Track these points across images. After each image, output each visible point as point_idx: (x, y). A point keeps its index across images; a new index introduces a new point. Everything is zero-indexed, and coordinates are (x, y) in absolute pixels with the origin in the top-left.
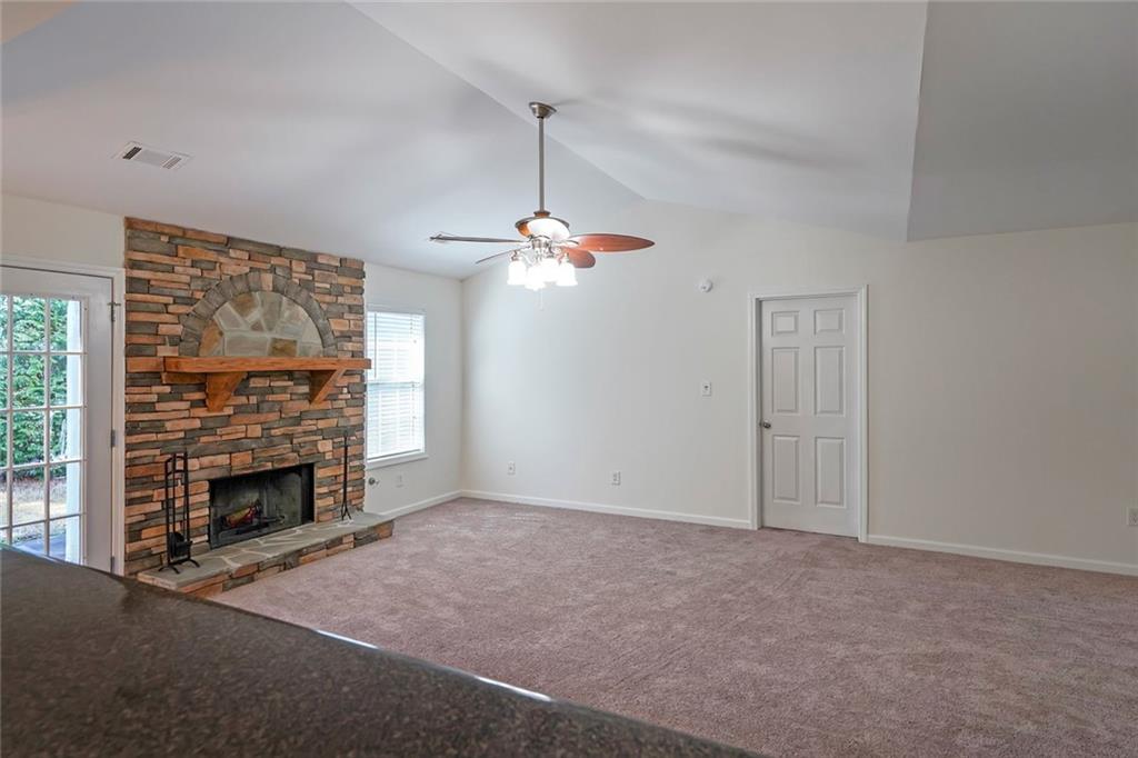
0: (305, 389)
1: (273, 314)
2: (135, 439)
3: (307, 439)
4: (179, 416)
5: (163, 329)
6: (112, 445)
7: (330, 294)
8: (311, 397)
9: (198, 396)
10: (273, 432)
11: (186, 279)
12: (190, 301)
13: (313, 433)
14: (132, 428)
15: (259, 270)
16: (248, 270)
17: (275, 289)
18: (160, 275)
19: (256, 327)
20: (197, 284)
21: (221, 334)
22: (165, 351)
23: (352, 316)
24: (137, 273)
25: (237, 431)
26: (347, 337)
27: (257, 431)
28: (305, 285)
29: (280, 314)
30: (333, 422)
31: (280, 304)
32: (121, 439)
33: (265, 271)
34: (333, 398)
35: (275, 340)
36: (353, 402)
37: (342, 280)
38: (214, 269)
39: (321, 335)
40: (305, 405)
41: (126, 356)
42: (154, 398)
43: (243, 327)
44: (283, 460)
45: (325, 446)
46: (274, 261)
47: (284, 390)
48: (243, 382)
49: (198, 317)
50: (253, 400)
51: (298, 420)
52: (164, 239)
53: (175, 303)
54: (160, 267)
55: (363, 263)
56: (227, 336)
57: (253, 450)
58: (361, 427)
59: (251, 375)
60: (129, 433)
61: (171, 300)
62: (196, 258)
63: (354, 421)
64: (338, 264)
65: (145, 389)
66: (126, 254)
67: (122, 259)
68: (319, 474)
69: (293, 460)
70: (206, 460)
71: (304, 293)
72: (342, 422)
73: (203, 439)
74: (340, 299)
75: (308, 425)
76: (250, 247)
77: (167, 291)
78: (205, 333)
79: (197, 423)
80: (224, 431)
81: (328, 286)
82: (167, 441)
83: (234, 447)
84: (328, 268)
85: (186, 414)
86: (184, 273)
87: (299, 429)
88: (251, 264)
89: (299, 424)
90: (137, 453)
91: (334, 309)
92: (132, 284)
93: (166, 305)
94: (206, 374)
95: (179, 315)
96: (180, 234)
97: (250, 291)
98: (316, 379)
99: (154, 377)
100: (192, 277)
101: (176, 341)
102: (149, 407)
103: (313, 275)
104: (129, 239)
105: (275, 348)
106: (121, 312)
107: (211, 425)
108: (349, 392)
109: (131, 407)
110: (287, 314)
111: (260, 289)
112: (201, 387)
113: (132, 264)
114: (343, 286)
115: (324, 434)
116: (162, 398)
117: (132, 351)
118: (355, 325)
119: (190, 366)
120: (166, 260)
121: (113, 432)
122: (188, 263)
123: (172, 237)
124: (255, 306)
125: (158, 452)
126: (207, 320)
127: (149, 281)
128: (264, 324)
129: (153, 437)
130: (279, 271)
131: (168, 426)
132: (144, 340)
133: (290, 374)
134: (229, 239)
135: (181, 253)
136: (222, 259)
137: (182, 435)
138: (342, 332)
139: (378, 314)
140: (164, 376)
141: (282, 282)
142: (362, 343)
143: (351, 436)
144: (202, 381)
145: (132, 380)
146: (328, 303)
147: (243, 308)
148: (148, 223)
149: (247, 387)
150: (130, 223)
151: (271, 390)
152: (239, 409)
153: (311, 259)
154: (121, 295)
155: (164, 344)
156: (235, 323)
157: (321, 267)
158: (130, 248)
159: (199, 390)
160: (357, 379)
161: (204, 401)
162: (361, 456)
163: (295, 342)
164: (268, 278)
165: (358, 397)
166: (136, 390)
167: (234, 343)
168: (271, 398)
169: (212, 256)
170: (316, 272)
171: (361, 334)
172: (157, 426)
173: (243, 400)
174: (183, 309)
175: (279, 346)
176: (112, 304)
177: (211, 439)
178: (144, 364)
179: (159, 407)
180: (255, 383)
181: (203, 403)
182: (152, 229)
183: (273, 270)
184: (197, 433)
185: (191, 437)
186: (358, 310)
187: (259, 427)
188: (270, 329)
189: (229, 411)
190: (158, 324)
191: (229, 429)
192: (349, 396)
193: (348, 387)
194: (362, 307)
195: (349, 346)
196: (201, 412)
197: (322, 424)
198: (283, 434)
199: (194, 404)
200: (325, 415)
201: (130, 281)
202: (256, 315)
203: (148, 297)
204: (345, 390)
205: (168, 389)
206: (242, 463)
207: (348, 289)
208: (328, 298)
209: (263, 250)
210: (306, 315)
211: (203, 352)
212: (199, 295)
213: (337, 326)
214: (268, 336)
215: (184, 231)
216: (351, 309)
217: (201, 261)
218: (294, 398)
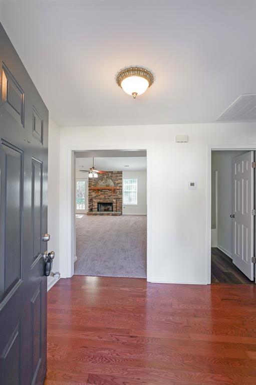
1: (106, 181)
3: (111, 199)
4: (94, 194)
6: (87, 197)
25: (101, 197)
27: (103, 197)
28: (111, 176)
30: (115, 197)
34: (116, 193)
39: (114, 183)
40: (111, 194)
42: (91, 192)
44: (107, 202)
45: (114, 201)
50: (103, 193)
51: (110, 196)
55: (122, 172)
57: (103, 199)
58: (121, 198)
59: (103, 189)
60: (89, 196)
64: (117, 172)
68: (114, 204)
69: (109, 202)
70: (97, 200)
72: (118, 197)
74: (117, 178)
75: (111, 197)
80: (99, 196)
81: (115, 176)
83: (100, 199)
84: (115, 173)
90: (89, 198)
94: (97, 189)
98: (114, 191)
101: (93, 185)
107: (97, 196)
109: (89, 193)
115: (115, 199)
117: (89, 186)
118: (120, 182)
119: (95, 188)
121: (87, 195)
133: (109, 189)
139: (125, 180)
140: (92, 189)
143: (120, 200)
145: (89, 190)
146: (115, 179)
147: (102, 181)
149: (102, 191)
151: (106, 192)
153: (112, 172)
159: (96, 191)
160: (120, 190)
162: (122, 203)
164: (105, 176)
165: (121, 193)
170: (113, 174)
171: (122, 183)
172: (91, 195)
178: (90, 188)
181: (96, 193)
185: (95, 197)
186: (122, 179)
189: (100, 194)
192: (119, 193)
195: (119, 185)
198: (107, 198)
200: (114, 196)
202: (103, 181)
203: (91, 180)
206: (101, 201)
207: (119, 176)
213: (117, 182)
214: (105, 184)
216: (120, 179)
218: (109, 193)
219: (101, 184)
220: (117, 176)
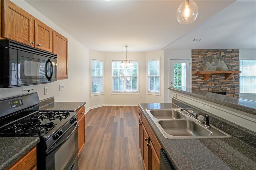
0: (224, 77)
2: (193, 84)
3: (224, 87)
4: (200, 81)
5: (197, 67)
6: (190, 85)
7: (230, 57)
8: (225, 79)
9: (203, 78)
10: (217, 85)
11: (201, 58)
12: (201, 62)
13: (225, 86)
14: (193, 83)
15: (214, 55)
16: (211, 55)
17: (217, 58)
18: (197, 58)
19: (213, 65)
20: (203, 59)
21: (207, 67)
22: (197, 70)
23: (235, 62)
24: (193, 58)
25: (209, 84)
26: (234, 66)
27: (213, 85)
28: (223, 56)
29: (218, 62)
30: (231, 84)
31: (218, 61)
32: (191, 84)
33: (215, 55)
34: (231, 79)
35: (217, 68)
36: (236, 80)
37: (232, 54)
38: (205, 56)
39: (228, 66)
40: (224, 81)
41: (192, 71)
42: (196, 78)
43: (211, 66)
44: (219, 91)
45: (229, 89)
46: (217, 52)
47: (219, 77)
48: (211, 76)
49: (203, 64)
50: (213, 79)
51: (222, 83)
52: (197, 52)
53: (199, 62)
54: (196, 57)
55: (239, 50)
56: (208, 67)
57: (213, 88)
58: (238, 86)
59: (212, 74)
60: (192, 83)
61: (198, 62)
62: (202, 54)
63: (236, 85)
64: (232, 51)
65: (195, 76)
66: (192, 55)
67: (191, 56)
68: (227, 95)
69: (221, 91)
70: (204, 89)
71: (224, 58)
72: (233, 85)
73: (204, 85)
74: (232, 58)
75: (224, 84)
76: (212, 51)
77: (198, 60)
78: (204, 67)
79: (203, 83)
80: (207, 84)
81: (229, 56)
82: (198, 85)
83: (209, 87)
84: (229, 52)
85: (201, 81)
86: (200, 57)
87: (222, 85)
88: (212, 54)
89: (222, 84)
90: (193, 86)
91: (231, 61)
92: (193, 60)
93: (198, 63)
94: (204, 74)
95: (200, 64)
96: (200, 51)
97: (212, 59)
98: (227, 75)
99: (196, 75)
100: (202, 58)
101: (199, 69)
102: (195, 79)
103: (226, 54)
104: (192, 53)
105: (217, 69)
106: (191, 64)
107: (205, 83)
108: (235, 78)
109: (192, 79)
110: (220, 62)
111: (214, 58)
112: (203, 76)
113: (193, 57)
114: (233, 55)
115: (228, 87)
116: (197, 78)
117: (193, 70)
118: (236, 64)
119: (201, 73)
120: (198, 55)
121: (190, 83)
122: (201, 55)
123: (198, 51)
124: (213, 62)
125: (196, 87)
126: (204, 65)
127: (195, 59)
128: (215, 65)
129: (196, 84)
130: (218, 54)
131: (198, 83)
132: (194, 69)
133: (220, 74)
134: (208, 50)
135: (200, 54)
136: (207, 54)
137: (200, 84)
138: (233, 65)
139: (243, 61)
140: (197, 74)
141: (219, 56)
142: (238, 67)
143: (235, 88)
144: (203, 75)
145: (193, 75)
146: (229, 59)
147: (211, 62)
148: (195, 50)
149: (211, 77)
150: (192, 50)
151: (216, 77)
152: (210, 80)
153: (225, 51)
154: (191, 62)
155: (197, 69)
156: (209, 65)
157: (228, 52)
158: (192, 54)
159: (203, 77)
160: (237, 75)
161: (204, 79)
162: (238, 93)
163: (221, 68)
164: (216, 56)
166: (193, 76)
167: (209, 68)
168: (216, 79)
169: (205, 53)
170: (226, 53)
171: (238, 65)
172: (196, 83)
173: (211, 79)
174: (200, 63)
175: (218, 69)
176: (190, 63)
177: (205, 85)
178: (195, 72)
179: (196, 79)
180: (213, 76)
181: (203, 79)
182: (195, 51)
183: (217, 54)
184: (203, 84)
185: (201, 84)
186: (238, 60)
187: (214, 84)
188: (216, 65)
189: (208, 81)
190: (196, 66)
191: (208, 84)
192: (235, 79)
193: (234, 77)
194: (238, 59)
195: (235, 68)
196: (203, 81)
197: (228, 85)
198: (219, 86)
199: (202, 79)
200: (229, 83)
201: (192, 59)
202: (213, 63)
203: (195, 62)
204: (234, 78)
205: (198, 76)
206: (210, 90)
207: (235, 56)
208: (229, 58)
209: (215, 51)
210: (224, 62)
211: (203, 70)
212: (203, 61)
213: (231, 64)
214: (216, 67)
215: (200, 50)
216: (235, 60)
217: (203, 55)
218: (221, 79)
219: (210, 67)
220: (233, 57)
